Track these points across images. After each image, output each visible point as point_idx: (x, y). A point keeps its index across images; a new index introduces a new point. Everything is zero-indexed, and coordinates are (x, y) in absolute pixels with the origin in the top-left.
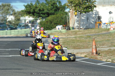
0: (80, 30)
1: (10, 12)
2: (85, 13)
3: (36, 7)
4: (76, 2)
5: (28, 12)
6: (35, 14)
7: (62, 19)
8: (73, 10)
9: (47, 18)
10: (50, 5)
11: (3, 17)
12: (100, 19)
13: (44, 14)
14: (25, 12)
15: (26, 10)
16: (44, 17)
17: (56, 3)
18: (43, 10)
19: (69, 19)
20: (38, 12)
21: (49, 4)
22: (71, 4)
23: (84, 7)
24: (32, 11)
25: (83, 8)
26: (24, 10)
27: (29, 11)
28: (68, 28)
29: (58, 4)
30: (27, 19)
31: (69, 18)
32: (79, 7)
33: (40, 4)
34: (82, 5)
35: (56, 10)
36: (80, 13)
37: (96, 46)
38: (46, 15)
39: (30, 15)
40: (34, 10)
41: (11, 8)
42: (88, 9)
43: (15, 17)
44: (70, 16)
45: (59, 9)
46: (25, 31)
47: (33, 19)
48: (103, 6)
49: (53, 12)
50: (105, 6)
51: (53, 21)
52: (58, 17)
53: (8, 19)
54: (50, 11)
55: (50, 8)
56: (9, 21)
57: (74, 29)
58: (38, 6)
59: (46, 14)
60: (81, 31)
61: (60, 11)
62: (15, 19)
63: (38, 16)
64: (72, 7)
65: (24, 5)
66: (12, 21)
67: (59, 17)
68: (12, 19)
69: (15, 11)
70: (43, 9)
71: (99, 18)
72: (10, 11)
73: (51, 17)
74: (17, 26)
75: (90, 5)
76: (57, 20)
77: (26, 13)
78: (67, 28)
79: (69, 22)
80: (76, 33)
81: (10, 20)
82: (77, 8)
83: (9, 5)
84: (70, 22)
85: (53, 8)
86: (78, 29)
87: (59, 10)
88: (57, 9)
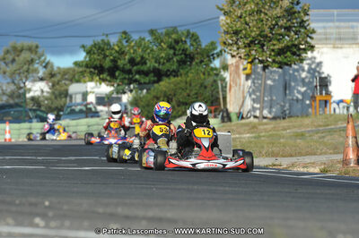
0: (265, 121)
1: (36, 71)
2: (280, 67)
3: (122, 53)
4: (251, 31)
5: (95, 68)
6: (117, 74)
7: (203, 88)
8: (240, 57)
9: (156, 85)
10: (165, 46)
11: (15, 84)
12: (327, 86)
13: (146, 74)
14: (87, 66)
15: (90, 60)
16: (145, 83)
17: (184, 39)
18: (143, 62)
19: (224, 88)
20: (128, 67)
21: (162, 41)
22: (234, 38)
23: (276, 47)
24: (107, 63)
25: (273, 50)
26: (82, 62)
27: (97, 63)
28: (225, 115)
29: (189, 44)
30: (89, 90)
31: (226, 87)
32: (260, 50)
33: (133, 44)
34: (270, 41)
35: (182, 63)
36: (265, 68)
37: (356, 137)
38: (152, 77)
39: (101, 76)
40: (114, 61)
41: (39, 58)
42: (289, 54)
43: (53, 86)
44: (228, 79)
45: (192, 59)
46: (89, 126)
47: (112, 88)
48: (334, 47)
49: (174, 67)
50: (341, 48)
51: (175, 95)
52: (190, 81)
53: (30, 90)
54: (164, 64)
55: (163, 55)
56: (33, 99)
57: (242, 118)
58: (127, 49)
59: (152, 74)
60: (266, 124)
61: (197, 63)
62: (53, 93)
63: (126, 81)
64: (238, 49)
65: (83, 47)
66: (42, 99)
67: (193, 84)
68: (42, 91)
69: (52, 67)
70: (142, 58)
71: (325, 83)
72: (36, 66)
73: (169, 83)
74: (61, 113)
75: (296, 43)
76: (188, 91)
77: (88, 70)
78: (220, 116)
79: (225, 98)
80: (253, 127)
81: (38, 93)
82: (253, 52)
83: (34, 48)
84: (228, 99)
85: (174, 54)
86: (255, 117)
87: (194, 63)
88: (187, 59)
